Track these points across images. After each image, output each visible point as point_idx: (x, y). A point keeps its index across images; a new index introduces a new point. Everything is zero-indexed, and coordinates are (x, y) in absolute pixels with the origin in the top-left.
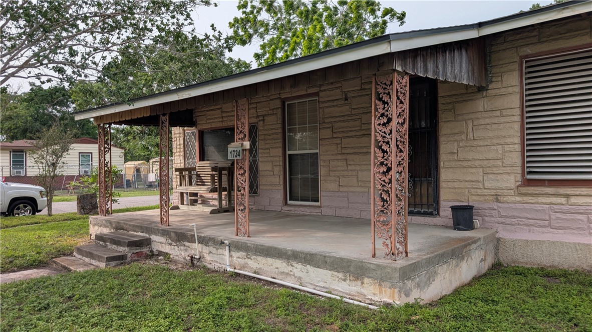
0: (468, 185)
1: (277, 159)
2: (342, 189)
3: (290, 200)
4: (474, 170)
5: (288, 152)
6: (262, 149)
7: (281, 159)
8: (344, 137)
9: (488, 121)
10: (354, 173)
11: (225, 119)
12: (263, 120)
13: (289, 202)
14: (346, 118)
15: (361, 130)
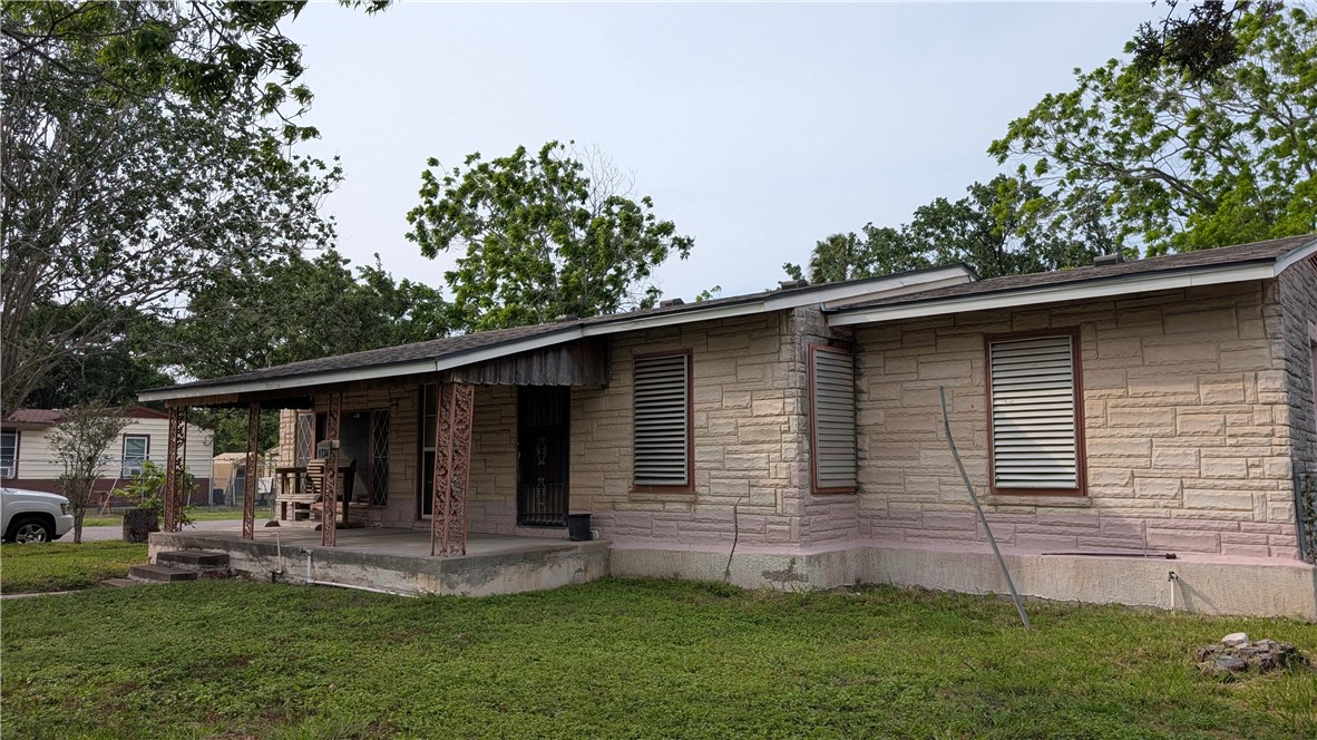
0: (591, 491)
1: (410, 457)
2: (480, 497)
3: (425, 513)
4: (597, 475)
5: (425, 449)
6: (394, 443)
7: (416, 457)
8: (485, 432)
9: (609, 421)
10: (493, 477)
11: (351, 400)
12: (397, 405)
13: (424, 516)
14: (486, 409)
15: (501, 424)
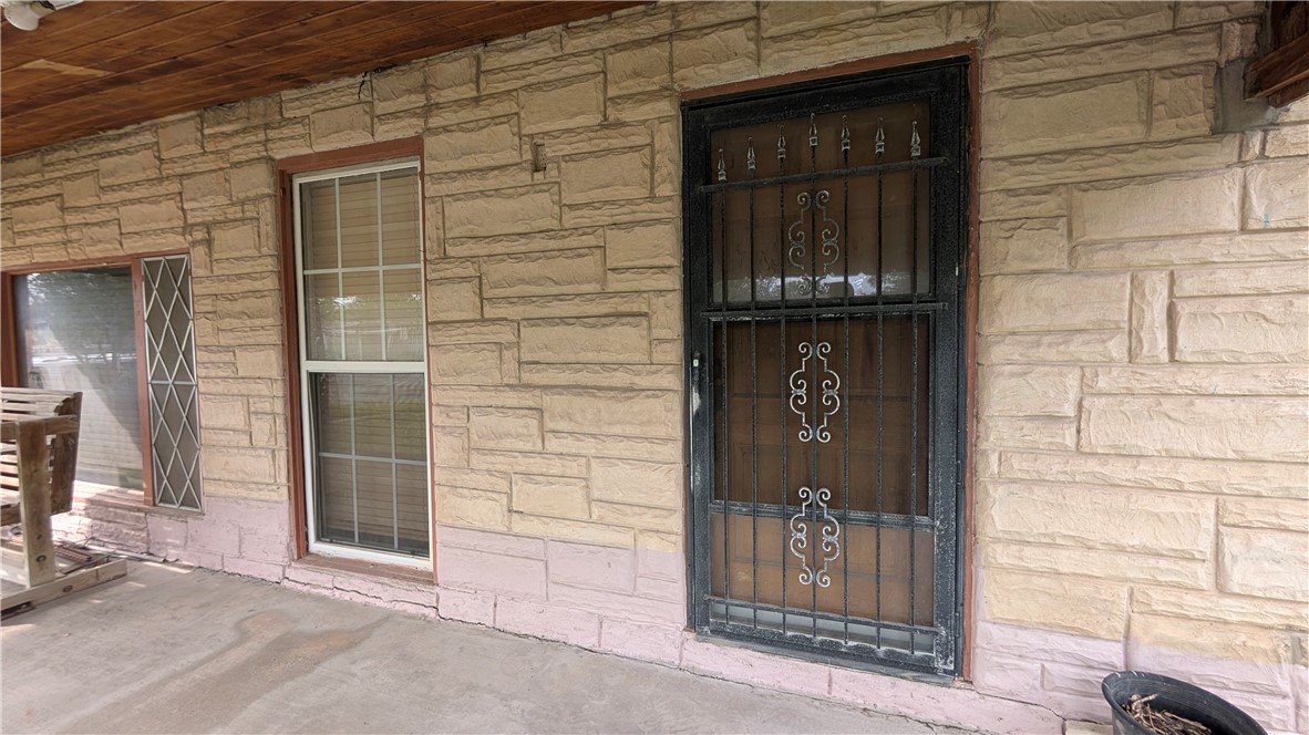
0: (1125, 565)
1: (263, 388)
2: (519, 525)
3: (318, 539)
4: (1168, 505)
5: (307, 366)
6: (207, 348)
7: (279, 389)
8: (532, 321)
9: (1263, 277)
10: (574, 467)
11: (74, 235)
12: (209, 242)
13: (315, 546)
14: (538, 243)
15: (604, 294)
